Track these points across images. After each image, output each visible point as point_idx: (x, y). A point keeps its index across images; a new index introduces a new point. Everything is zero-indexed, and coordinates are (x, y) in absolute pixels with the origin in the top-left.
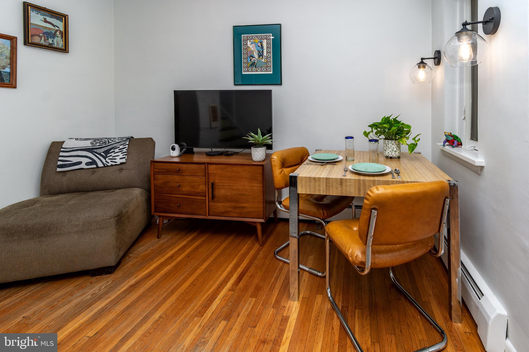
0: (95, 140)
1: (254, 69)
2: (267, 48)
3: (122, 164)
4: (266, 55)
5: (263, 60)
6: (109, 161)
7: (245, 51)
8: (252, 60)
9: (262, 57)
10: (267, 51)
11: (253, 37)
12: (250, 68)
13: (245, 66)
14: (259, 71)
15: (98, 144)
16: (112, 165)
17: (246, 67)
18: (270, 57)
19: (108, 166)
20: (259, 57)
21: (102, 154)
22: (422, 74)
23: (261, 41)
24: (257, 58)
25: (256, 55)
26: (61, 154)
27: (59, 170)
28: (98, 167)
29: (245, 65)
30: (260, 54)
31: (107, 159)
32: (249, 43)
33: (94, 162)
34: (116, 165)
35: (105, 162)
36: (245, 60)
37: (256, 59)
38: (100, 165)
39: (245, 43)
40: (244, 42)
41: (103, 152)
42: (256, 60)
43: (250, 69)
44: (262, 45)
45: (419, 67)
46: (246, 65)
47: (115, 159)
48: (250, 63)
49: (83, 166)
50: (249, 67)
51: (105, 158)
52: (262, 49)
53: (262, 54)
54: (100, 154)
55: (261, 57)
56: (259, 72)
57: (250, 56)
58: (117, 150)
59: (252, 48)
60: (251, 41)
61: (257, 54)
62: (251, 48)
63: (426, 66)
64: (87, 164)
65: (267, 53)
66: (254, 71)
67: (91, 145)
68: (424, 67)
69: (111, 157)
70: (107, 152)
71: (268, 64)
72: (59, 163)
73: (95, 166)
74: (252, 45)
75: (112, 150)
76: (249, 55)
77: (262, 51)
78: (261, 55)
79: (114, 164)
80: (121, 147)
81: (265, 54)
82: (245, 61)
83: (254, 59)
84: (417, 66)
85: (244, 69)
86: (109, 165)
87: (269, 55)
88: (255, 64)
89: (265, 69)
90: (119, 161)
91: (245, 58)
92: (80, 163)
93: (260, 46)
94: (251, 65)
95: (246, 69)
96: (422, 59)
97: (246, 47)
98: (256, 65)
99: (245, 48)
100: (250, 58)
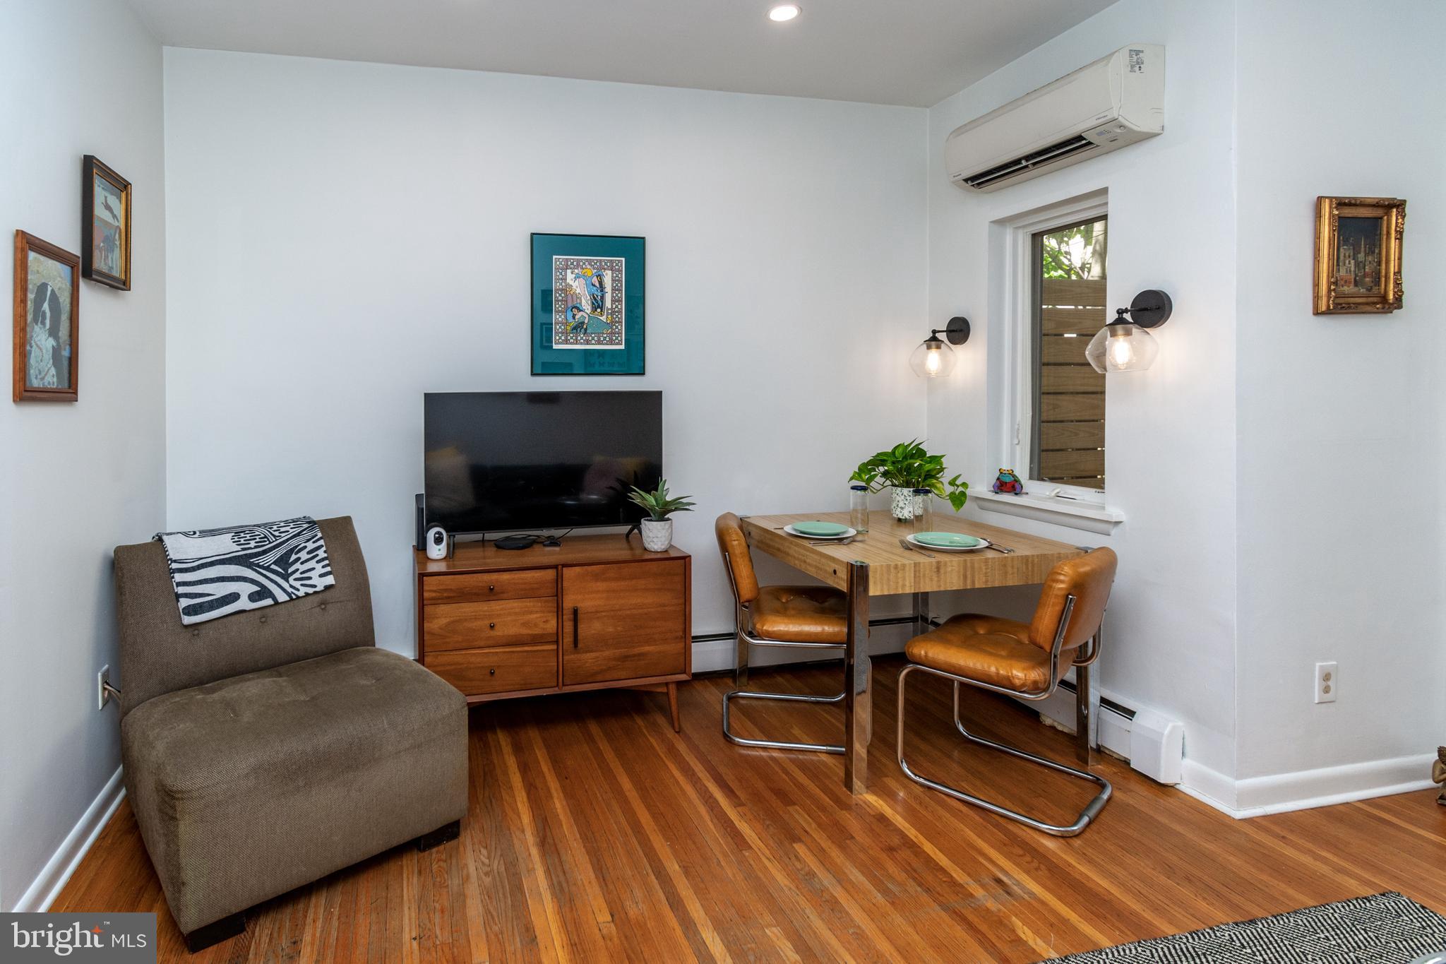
0: (238, 532)
1: (582, 338)
2: (614, 290)
3: (328, 588)
4: (610, 307)
5: (603, 318)
6: (297, 584)
7: (560, 295)
8: (577, 317)
9: (601, 311)
10: (612, 296)
11: (581, 263)
12: (572, 335)
13: (560, 330)
14: (593, 342)
15: (253, 544)
16: (307, 594)
17: (562, 333)
18: (620, 312)
19: (298, 597)
20: (594, 309)
21: (273, 567)
22: (933, 359)
23: (600, 273)
24: (589, 312)
25: (586, 306)
26: (178, 577)
27: (187, 620)
28: (277, 603)
29: (560, 327)
30: (596, 304)
31: (291, 579)
32: (570, 276)
33: (263, 593)
34: (315, 593)
35: (290, 590)
36: (560, 317)
37: (587, 314)
38: (282, 597)
39: (561, 276)
40: (558, 274)
41: (275, 563)
42: (587, 316)
43: (572, 338)
44: (601, 283)
45: (929, 347)
46: (563, 327)
47: (310, 578)
48: (573, 324)
49: (244, 603)
50: (570, 333)
51: (286, 577)
52: (602, 291)
53: (600, 303)
54: (268, 569)
55: (599, 310)
56: (593, 344)
57: (573, 308)
58: (304, 555)
59: (577, 287)
60: (576, 271)
61: (589, 302)
62: (574, 287)
63: (943, 345)
64: (252, 597)
65: (613, 301)
66: (581, 344)
67: (239, 548)
68: (938, 347)
69: (297, 575)
70: (284, 561)
71: (614, 327)
72: (184, 603)
73: (269, 602)
74: (577, 281)
75: (294, 557)
76: (570, 305)
77: (602, 297)
78: (598, 305)
79: (311, 590)
80: (310, 546)
81: (608, 304)
82: (560, 319)
83: (581, 313)
84: (925, 346)
85: (558, 338)
86: (301, 594)
87: (616, 307)
88: (585, 327)
89: (608, 339)
90: (321, 583)
91: (560, 312)
92: (234, 597)
93: (597, 285)
94: (575, 328)
95: (563, 338)
96: (934, 332)
97: (563, 284)
98: (586, 330)
99: (561, 287)
100: (572, 310)
